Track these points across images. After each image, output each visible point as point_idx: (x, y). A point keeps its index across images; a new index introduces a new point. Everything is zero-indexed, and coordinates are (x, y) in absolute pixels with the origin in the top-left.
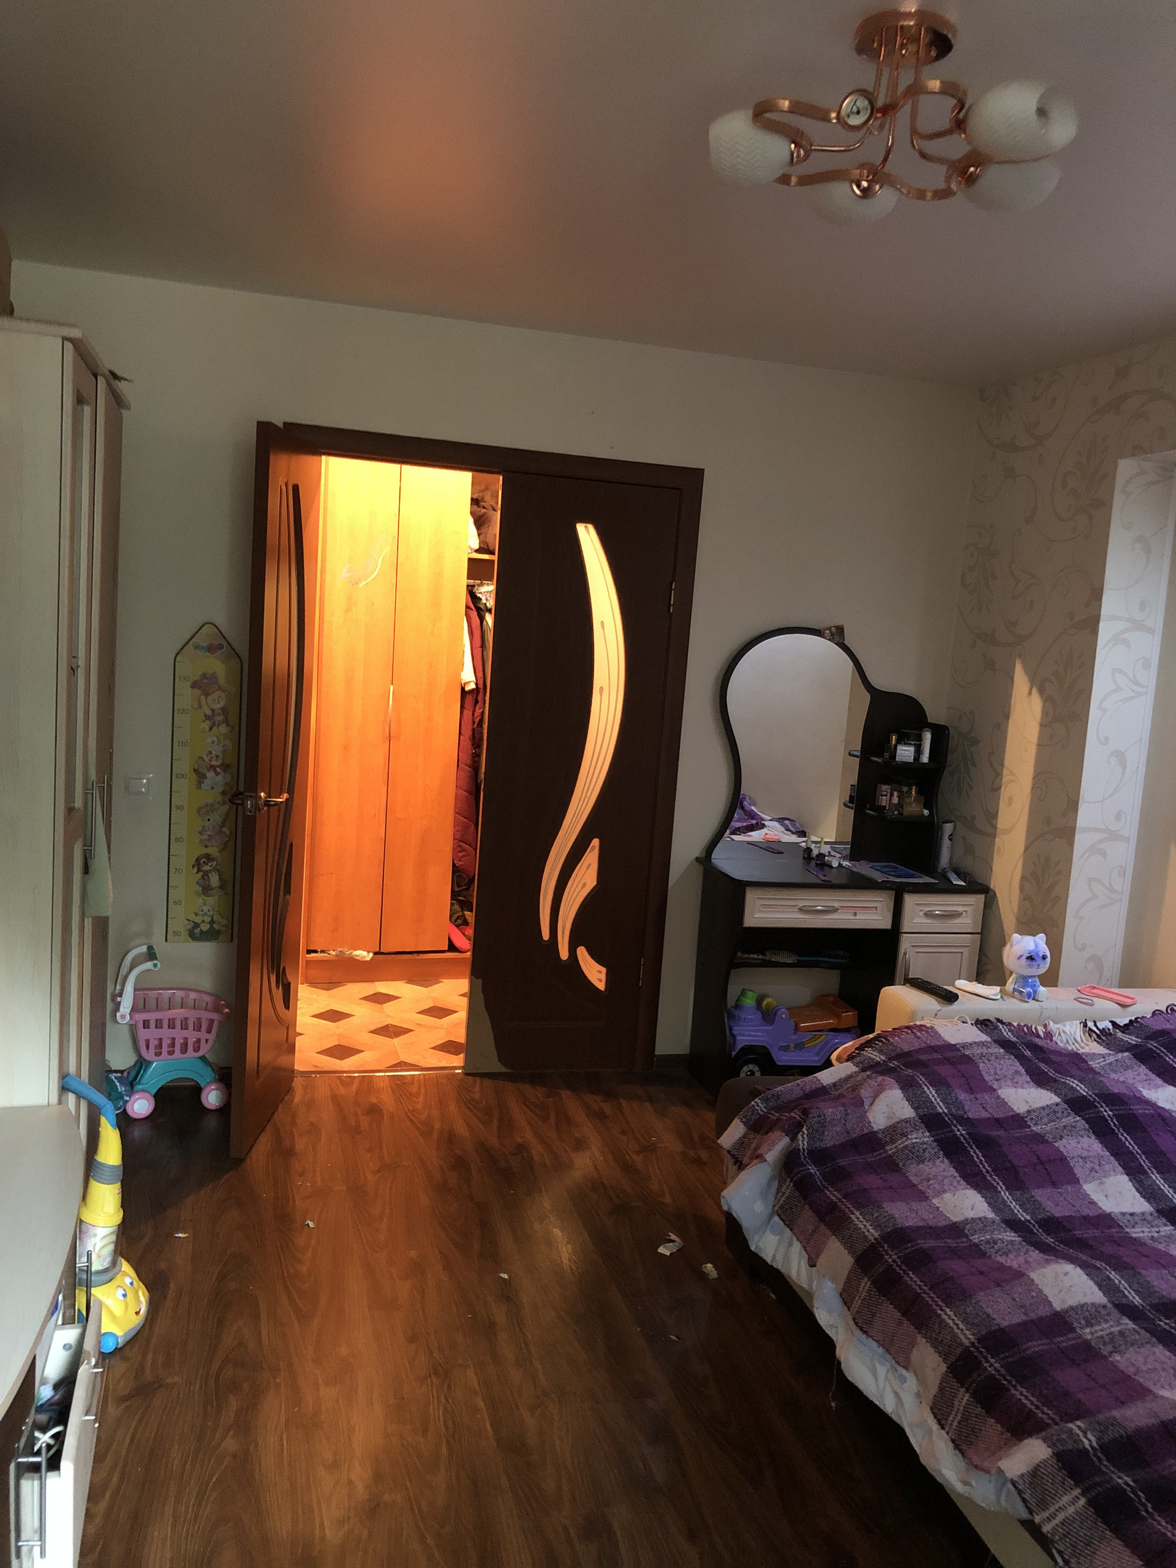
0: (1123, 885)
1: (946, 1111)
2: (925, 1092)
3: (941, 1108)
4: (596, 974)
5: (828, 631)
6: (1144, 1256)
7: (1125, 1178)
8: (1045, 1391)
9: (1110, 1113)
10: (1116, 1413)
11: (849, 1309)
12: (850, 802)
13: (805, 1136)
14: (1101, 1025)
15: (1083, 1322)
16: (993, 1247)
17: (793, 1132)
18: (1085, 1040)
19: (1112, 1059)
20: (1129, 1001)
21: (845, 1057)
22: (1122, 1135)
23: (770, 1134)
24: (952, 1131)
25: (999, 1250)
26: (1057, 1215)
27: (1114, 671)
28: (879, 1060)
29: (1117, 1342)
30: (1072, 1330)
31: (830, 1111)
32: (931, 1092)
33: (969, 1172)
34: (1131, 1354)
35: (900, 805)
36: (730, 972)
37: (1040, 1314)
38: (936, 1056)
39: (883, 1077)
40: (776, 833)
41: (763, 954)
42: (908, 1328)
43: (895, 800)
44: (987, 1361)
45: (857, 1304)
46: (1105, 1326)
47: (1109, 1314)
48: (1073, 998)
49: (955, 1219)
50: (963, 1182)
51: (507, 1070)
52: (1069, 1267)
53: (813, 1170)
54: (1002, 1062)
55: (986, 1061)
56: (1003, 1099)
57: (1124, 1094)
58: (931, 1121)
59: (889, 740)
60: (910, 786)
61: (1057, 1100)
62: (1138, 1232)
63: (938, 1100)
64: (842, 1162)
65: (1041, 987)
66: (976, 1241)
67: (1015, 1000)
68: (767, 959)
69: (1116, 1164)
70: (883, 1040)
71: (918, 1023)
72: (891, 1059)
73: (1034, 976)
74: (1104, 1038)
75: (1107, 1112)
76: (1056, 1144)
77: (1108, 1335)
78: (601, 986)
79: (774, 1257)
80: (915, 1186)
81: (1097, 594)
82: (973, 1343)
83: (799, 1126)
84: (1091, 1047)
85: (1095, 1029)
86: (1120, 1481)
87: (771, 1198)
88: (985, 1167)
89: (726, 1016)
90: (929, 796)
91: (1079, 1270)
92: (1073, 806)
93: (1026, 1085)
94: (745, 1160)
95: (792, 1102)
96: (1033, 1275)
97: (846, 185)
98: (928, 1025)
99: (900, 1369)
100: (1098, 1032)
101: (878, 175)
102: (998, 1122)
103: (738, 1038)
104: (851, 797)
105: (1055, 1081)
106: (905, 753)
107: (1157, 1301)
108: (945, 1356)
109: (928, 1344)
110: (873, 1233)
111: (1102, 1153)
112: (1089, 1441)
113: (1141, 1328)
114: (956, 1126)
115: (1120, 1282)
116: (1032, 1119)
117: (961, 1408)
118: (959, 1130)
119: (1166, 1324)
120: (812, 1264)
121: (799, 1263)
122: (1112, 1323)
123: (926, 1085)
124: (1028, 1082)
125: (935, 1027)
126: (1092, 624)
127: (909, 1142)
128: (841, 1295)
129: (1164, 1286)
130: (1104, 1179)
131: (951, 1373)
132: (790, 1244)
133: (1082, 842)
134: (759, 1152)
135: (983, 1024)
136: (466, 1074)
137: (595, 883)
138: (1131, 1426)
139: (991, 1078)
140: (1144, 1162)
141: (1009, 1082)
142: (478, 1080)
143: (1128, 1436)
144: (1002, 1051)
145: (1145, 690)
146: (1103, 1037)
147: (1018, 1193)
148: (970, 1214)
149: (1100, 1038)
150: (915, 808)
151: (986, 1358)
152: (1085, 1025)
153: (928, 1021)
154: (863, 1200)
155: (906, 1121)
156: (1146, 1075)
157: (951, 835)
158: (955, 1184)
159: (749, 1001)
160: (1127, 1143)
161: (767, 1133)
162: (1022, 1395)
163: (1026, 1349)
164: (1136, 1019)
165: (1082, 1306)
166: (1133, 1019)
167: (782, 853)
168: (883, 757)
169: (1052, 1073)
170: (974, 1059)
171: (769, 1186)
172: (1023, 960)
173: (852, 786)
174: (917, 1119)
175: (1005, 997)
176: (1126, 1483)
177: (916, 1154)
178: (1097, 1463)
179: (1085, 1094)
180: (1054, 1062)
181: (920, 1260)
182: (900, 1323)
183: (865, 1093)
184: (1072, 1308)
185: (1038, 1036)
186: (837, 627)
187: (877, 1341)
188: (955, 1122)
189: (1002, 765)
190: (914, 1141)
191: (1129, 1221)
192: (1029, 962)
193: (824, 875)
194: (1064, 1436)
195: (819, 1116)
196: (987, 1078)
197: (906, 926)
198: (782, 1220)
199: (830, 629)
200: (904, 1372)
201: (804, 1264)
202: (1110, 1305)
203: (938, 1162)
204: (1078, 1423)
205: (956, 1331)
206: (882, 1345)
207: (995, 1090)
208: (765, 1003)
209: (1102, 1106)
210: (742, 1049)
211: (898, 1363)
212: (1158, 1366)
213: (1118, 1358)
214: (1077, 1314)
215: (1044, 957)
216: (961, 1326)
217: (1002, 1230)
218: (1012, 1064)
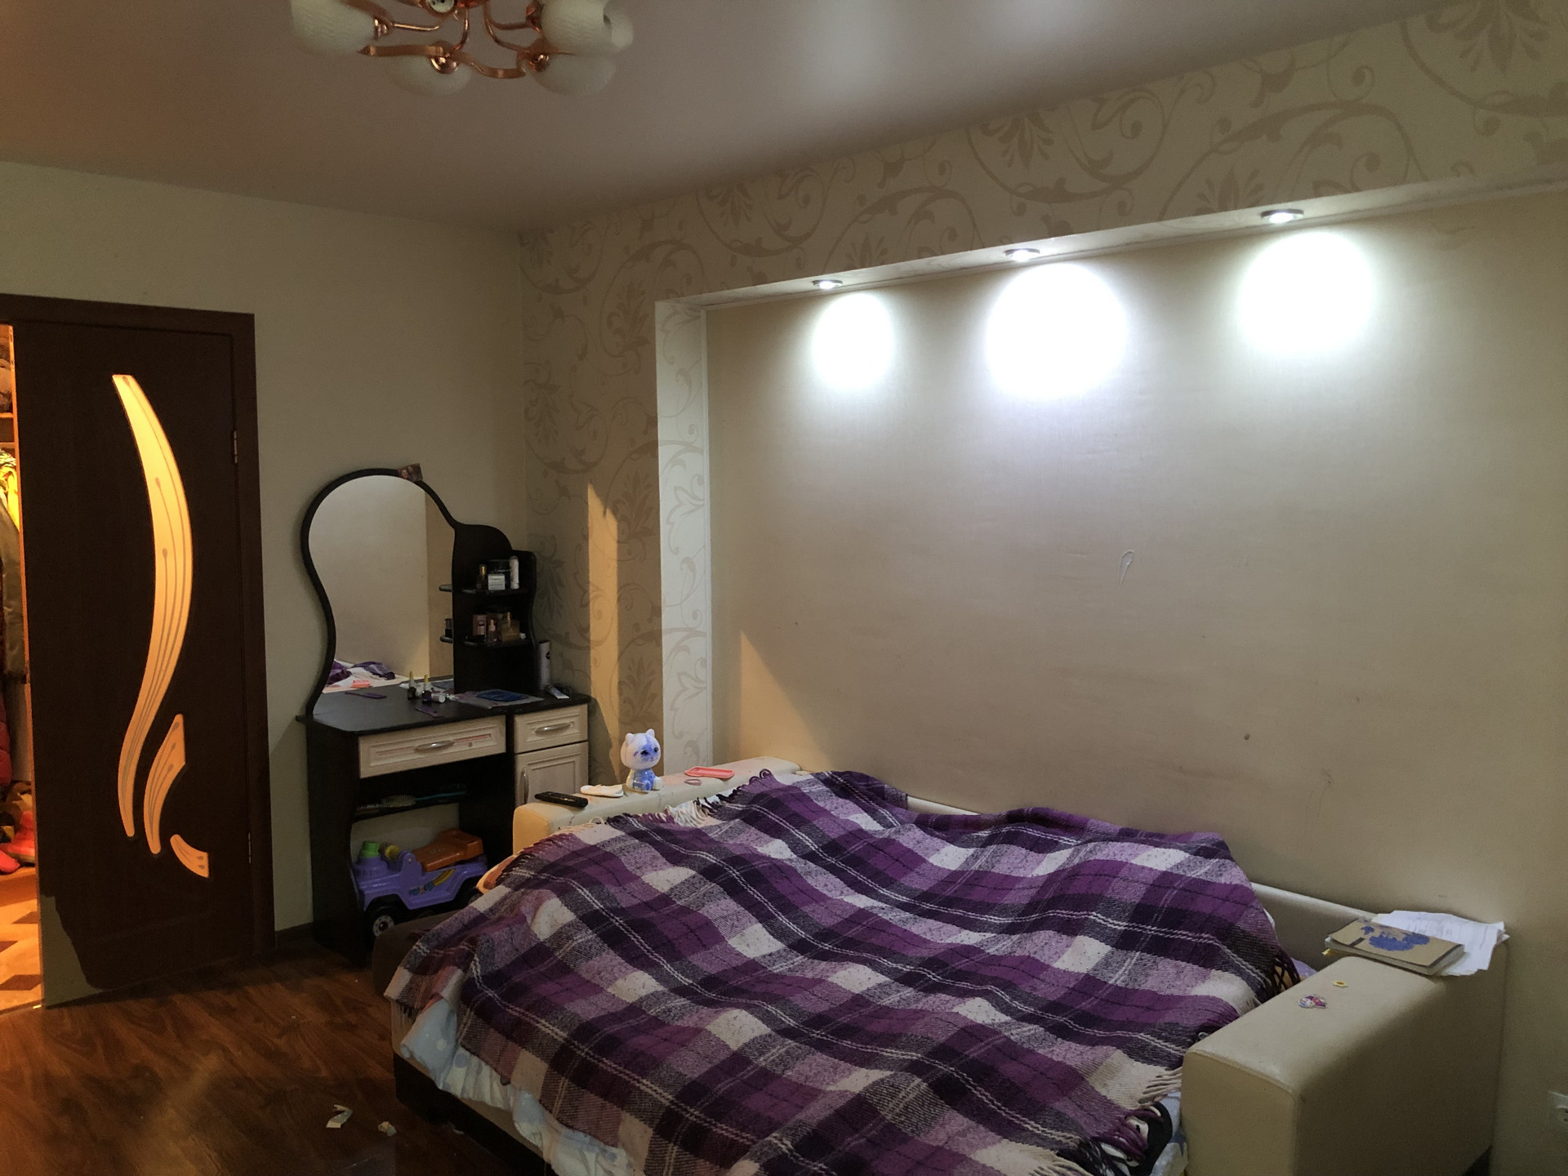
0: (705, 675)
1: (602, 906)
2: (580, 894)
3: (597, 905)
4: (196, 861)
5: (405, 471)
6: (788, 985)
7: (760, 925)
8: (740, 1120)
9: (738, 873)
10: (801, 1116)
11: (551, 1112)
12: (447, 636)
13: (478, 964)
14: (711, 800)
15: (756, 1053)
16: (669, 1015)
17: (464, 962)
18: (700, 817)
19: (726, 827)
20: (728, 775)
21: (493, 881)
22: (751, 890)
23: (440, 972)
24: (612, 923)
25: (675, 1016)
26: (714, 972)
27: (676, 488)
28: (529, 876)
29: (784, 1061)
30: (749, 1062)
31: (498, 934)
32: (585, 893)
33: (633, 956)
34: (798, 1067)
35: (498, 633)
36: (350, 828)
37: (722, 1058)
38: (581, 859)
39: (537, 891)
40: (364, 679)
41: (380, 803)
42: (613, 1109)
43: (493, 628)
44: (688, 1112)
45: (558, 1104)
46: (774, 1051)
47: (775, 1041)
48: (682, 781)
49: (630, 1000)
50: (629, 967)
51: (101, 991)
52: (736, 1012)
53: (490, 993)
54: (640, 851)
55: (626, 854)
56: (648, 884)
57: (745, 854)
58: (590, 919)
59: (478, 571)
60: (504, 612)
61: (693, 873)
62: (778, 968)
63: (593, 898)
64: (517, 979)
65: (656, 777)
66: (654, 1014)
67: (636, 794)
68: (386, 806)
69: (751, 915)
70: (529, 857)
71: (557, 833)
72: (540, 872)
73: (649, 769)
74: (716, 811)
75: (735, 873)
76: (700, 912)
77: (778, 1057)
78: (204, 873)
79: (463, 1089)
80: (588, 981)
81: (652, 422)
82: (672, 1102)
83: (469, 957)
84: (707, 822)
85: (706, 805)
86: (815, 1168)
87: (452, 1032)
88: (645, 947)
89: (352, 873)
90: (523, 620)
91: (744, 1012)
92: (657, 611)
93: (664, 867)
94: (417, 1005)
95: (454, 936)
96: (709, 1028)
97: (424, 60)
98: (567, 833)
99: (608, 1148)
100: (709, 806)
101: (453, 54)
102: (647, 905)
103: (366, 892)
104: (448, 633)
105: (688, 857)
106: (496, 582)
107: (807, 1018)
108: (649, 1121)
109: (633, 1117)
110: (561, 1035)
111: (738, 910)
112: (786, 1145)
113: (801, 1043)
114: (613, 918)
115: (776, 1012)
116: (676, 895)
117: (672, 1161)
118: (617, 921)
119: (818, 1034)
120: (505, 1081)
121: (491, 1086)
122: (779, 1047)
123: (579, 888)
124: (665, 864)
125: (574, 833)
126: (652, 448)
127: (575, 943)
128: (540, 1101)
129: (808, 1004)
130: (744, 931)
131: (657, 1134)
132: (479, 1072)
133: (668, 642)
134: (434, 991)
135: (615, 821)
136: (49, 1008)
137: (184, 763)
138: (814, 1122)
139: (633, 868)
140: (771, 908)
141: (649, 868)
142: (65, 1010)
143: (813, 1130)
144: (637, 841)
145: (701, 503)
146: (714, 810)
147: (677, 962)
148: (643, 993)
149: (713, 812)
150: (512, 633)
151: (686, 1110)
152: (698, 803)
153: (566, 830)
154: (545, 1008)
155: (570, 925)
156: (756, 834)
157: (548, 654)
158: (624, 969)
159: (372, 853)
160: (756, 896)
161: (436, 972)
162: (724, 1130)
163: (717, 1091)
164: (738, 788)
165: (753, 1040)
166: (735, 788)
167: (385, 697)
168: (475, 588)
169: (683, 851)
170: (615, 854)
171: (448, 1019)
172: (639, 756)
173: (447, 620)
174: (578, 920)
175: (628, 793)
176: (821, 1169)
177: (585, 953)
178: (794, 1161)
179: (714, 862)
180: (682, 841)
181: (610, 1045)
182: (603, 1106)
183: (525, 909)
184: (746, 1045)
185: (662, 822)
186: (413, 466)
187: (584, 1131)
188: (612, 915)
189: (588, 582)
190: (580, 941)
191: (769, 961)
192: (644, 757)
193: (435, 712)
194: (766, 1149)
195: (488, 941)
196: (630, 868)
197: (520, 746)
198: (467, 1050)
199: (406, 468)
200: (614, 1150)
201: (497, 1086)
202: (773, 1033)
203: (604, 954)
204: (774, 1135)
205: (656, 1096)
206: (590, 1134)
207: (639, 877)
208: (387, 851)
209: (730, 870)
210: (372, 903)
211: (607, 1143)
212: (820, 1069)
213: (790, 1073)
214: (750, 1048)
215: (656, 750)
216: (660, 1091)
217: (673, 998)
218: (648, 851)
